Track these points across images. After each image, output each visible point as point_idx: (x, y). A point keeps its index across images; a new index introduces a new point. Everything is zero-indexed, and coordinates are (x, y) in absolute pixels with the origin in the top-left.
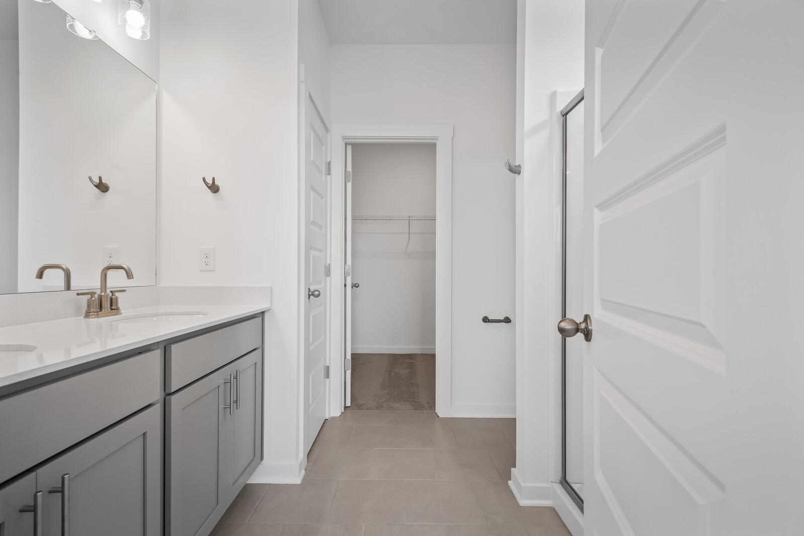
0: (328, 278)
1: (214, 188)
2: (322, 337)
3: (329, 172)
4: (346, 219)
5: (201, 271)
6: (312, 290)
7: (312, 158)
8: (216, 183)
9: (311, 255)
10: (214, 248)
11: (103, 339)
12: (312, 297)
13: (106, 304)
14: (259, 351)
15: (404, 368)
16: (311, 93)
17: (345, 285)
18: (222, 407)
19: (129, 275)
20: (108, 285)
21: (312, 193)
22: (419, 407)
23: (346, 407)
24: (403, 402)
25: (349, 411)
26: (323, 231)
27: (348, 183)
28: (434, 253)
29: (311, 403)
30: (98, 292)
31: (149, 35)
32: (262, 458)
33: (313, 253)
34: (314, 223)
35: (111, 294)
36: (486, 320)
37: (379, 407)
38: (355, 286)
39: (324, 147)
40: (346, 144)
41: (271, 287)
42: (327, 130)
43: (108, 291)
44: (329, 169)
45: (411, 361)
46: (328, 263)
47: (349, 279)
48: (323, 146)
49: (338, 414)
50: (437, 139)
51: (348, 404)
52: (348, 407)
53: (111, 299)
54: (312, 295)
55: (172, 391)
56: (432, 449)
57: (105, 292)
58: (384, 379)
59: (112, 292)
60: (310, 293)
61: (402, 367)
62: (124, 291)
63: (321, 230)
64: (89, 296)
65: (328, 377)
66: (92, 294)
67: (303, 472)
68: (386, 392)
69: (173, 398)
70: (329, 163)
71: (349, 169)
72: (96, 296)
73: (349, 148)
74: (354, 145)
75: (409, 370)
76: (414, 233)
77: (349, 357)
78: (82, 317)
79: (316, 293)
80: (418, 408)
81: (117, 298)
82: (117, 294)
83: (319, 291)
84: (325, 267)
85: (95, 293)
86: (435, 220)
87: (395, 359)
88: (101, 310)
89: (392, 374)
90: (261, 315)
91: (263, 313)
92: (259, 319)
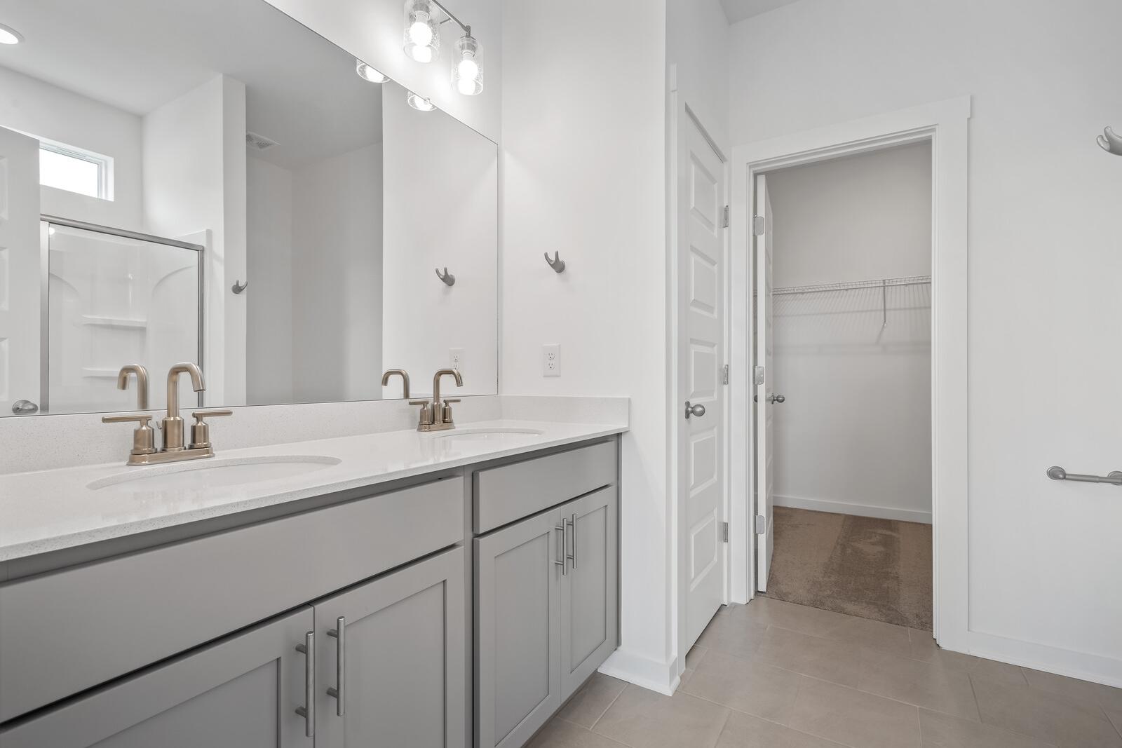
0: (726, 387)
1: (558, 266)
2: (715, 477)
3: (725, 222)
4: (755, 296)
5: (545, 376)
6: (693, 403)
7: (693, 205)
8: (560, 259)
9: (693, 352)
10: (559, 346)
11: (436, 457)
12: (692, 415)
13: (439, 416)
14: (612, 490)
15: (873, 544)
16: (688, 104)
17: (756, 399)
18: (553, 561)
19: (459, 382)
20: (442, 393)
21: (693, 258)
22: (897, 619)
23: (757, 592)
24: (864, 604)
25: (763, 600)
26: (716, 315)
27: (759, 237)
28: (929, 343)
29: (693, 576)
30: (431, 401)
31: (482, 85)
32: (618, 643)
33: (694, 349)
34: (696, 303)
35: (444, 405)
36: (1057, 474)
37: (817, 603)
38: (776, 399)
39: (716, 186)
40: (756, 175)
41: (629, 400)
42: (722, 159)
43: (441, 401)
44: (726, 218)
45: (888, 533)
46: (726, 362)
47: (762, 389)
48: (714, 183)
49: (743, 600)
50: (934, 130)
51: (763, 587)
52: (762, 592)
53: (445, 410)
54: (692, 412)
55: (481, 532)
56: (918, 707)
57: (438, 401)
58: (831, 557)
59: (445, 401)
60: (690, 409)
61: (869, 541)
62: (458, 401)
63: (713, 313)
64: (421, 406)
65: (726, 540)
66: (424, 403)
67: (677, 679)
68: (833, 579)
69: (482, 541)
70: (726, 210)
71: (762, 212)
72: (429, 406)
73: (762, 180)
74: (770, 175)
75: (881, 549)
76: (895, 309)
77: (762, 511)
78: (416, 430)
79: (699, 409)
80: (896, 622)
81: (450, 409)
82: (451, 404)
83: (703, 407)
84: (720, 370)
85: (428, 403)
86: (930, 283)
87: (858, 525)
88: (433, 423)
89: (849, 551)
90: (616, 438)
91: (619, 435)
92: (611, 445)
